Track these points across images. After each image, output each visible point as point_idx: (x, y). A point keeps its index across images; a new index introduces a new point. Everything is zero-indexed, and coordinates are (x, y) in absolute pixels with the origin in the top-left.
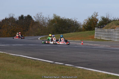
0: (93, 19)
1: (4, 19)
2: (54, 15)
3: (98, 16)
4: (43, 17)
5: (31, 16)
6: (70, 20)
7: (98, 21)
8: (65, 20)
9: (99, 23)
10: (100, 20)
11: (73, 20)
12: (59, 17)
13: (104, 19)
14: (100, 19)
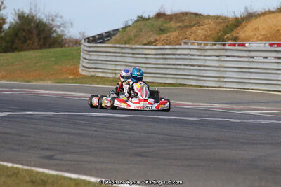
3: (4, 8)
7: (4, 23)
9: (9, 28)
10: (12, 21)
13: (23, 17)
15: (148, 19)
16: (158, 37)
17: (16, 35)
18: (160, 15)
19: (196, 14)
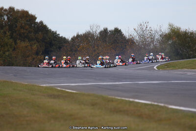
1: (75, 36)
2: (170, 25)
4: (151, 30)
5: (120, 30)
12: (178, 29)
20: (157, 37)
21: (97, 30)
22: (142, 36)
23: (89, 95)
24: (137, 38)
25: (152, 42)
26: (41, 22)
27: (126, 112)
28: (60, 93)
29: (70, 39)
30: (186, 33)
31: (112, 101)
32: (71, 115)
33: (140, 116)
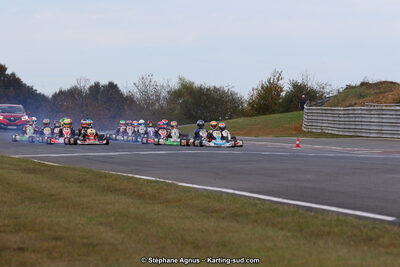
0: (271, 88)
2: (180, 79)
3: (282, 79)
4: (156, 85)
6: (218, 90)
7: (282, 91)
8: (208, 90)
9: (286, 95)
10: (288, 89)
11: (226, 89)
12: (191, 84)
13: (297, 85)
14: (286, 87)
15: (355, 87)
16: (357, 101)
17: (292, 101)
18: (363, 84)
19: (392, 83)
20: (164, 94)
21: (86, 85)
22: (144, 93)
23: (74, 169)
24: (138, 96)
25: (158, 100)
26: (13, 75)
27: (122, 191)
28: (37, 167)
29: (50, 96)
30: (200, 90)
31: (106, 177)
32: (52, 195)
33: (141, 197)
